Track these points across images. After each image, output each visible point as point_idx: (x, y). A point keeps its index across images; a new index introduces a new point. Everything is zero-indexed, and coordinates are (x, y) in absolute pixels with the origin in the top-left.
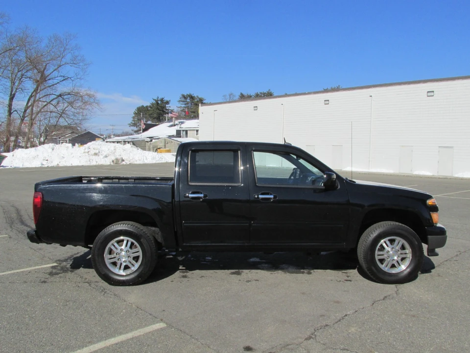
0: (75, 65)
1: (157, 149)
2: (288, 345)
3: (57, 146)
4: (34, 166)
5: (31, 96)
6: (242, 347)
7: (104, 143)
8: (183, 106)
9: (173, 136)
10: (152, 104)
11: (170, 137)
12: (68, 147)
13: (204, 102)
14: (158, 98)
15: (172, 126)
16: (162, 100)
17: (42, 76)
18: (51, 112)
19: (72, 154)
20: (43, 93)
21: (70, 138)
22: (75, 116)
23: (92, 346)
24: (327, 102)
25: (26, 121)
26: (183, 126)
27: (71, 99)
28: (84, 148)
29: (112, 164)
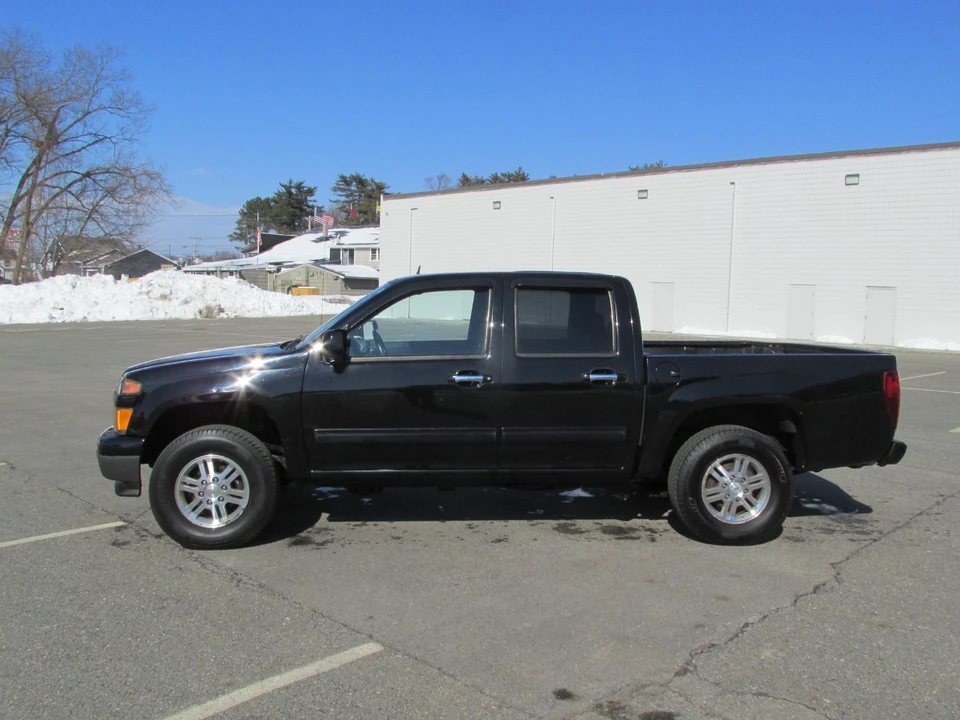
0: (121, 113)
1: (290, 288)
2: (644, 686)
3: (82, 278)
4: (34, 321)
5: (26, 175)
6: (550, 691)
7: (180, 273)
8: (343, 199)
9: (323, 261)
10: (280, 195)
11: (317, 262)
12: (105, 283)
13: (387, 191)
14: (291, 182)
15: (321, 240)
16: (299, 187)
17: (50, 132)
18: (69, 209)
19: (114, 296)
20: (50, 170)
21: (109, 264)
22: (120, 217)
23: (235, 694)
24: (643, 193)
25: (16, 226)
26: (344, 240)
27: (112, 182)
28: (139, 285)
29: (199, 317)
